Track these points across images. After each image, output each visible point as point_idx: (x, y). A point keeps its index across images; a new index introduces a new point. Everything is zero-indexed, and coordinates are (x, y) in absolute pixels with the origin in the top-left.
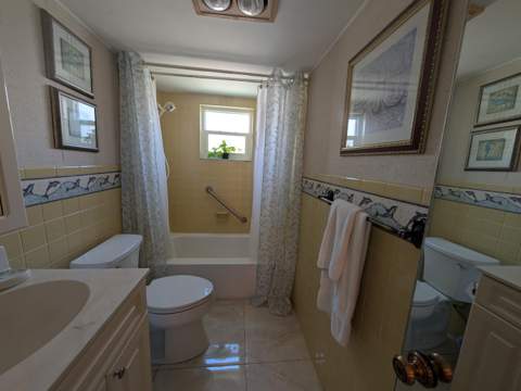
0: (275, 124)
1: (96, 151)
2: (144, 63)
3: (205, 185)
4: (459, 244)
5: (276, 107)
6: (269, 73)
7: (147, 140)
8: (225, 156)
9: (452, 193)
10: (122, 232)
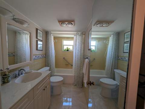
0: (77, 43)
1: (42, 50)
2: (52, 33)
3: (63, 57)
4: (124, 71)
5: (78, 40)
6: (76, 33)
7: (51, 48)
8: (68, 50)
9: (121, 58)
10: (46, 66)
